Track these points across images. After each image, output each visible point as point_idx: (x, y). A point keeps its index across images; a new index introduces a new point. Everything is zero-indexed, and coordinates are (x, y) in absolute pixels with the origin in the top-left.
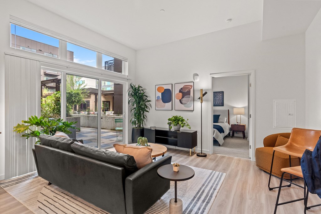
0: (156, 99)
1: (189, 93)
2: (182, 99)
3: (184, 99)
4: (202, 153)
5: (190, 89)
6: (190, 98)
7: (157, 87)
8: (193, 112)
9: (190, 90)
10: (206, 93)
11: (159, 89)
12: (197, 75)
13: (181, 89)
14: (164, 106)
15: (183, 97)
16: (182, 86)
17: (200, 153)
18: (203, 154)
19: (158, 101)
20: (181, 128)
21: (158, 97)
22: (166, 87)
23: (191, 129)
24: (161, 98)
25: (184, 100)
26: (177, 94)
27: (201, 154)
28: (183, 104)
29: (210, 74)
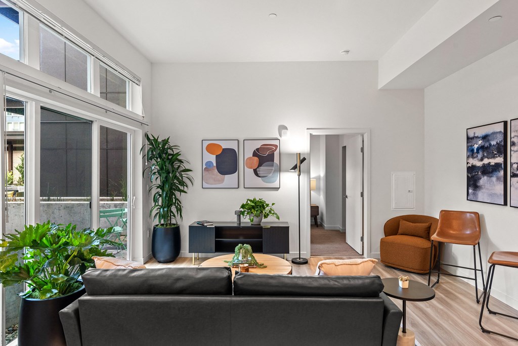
0: (204, 167)
1: (271, 158)
2: (258, 168)
3: (262, 168)
4: (300, 258)
5: (274, 151)
6: (273, 166)
7: (206, 144)
8: (278, 190)
9: (274, 153)
10: (304, 159)
11: (211, 148)
12: (286, 128)
13: (257, 149)
14: (223, 180)
15: (260, 165)
16: (258, 145)
17: (297, 258)
18: (301, 260)
19: (208, 171)
20: (264, 220)
21: (209, 164)
22: (225, 145)
23: (281, 220)
24: (215, 165)
25: (262, 170)
26: (249, 158)
27: (298, 260)
28: (260, 177)
29: (307, 129)
